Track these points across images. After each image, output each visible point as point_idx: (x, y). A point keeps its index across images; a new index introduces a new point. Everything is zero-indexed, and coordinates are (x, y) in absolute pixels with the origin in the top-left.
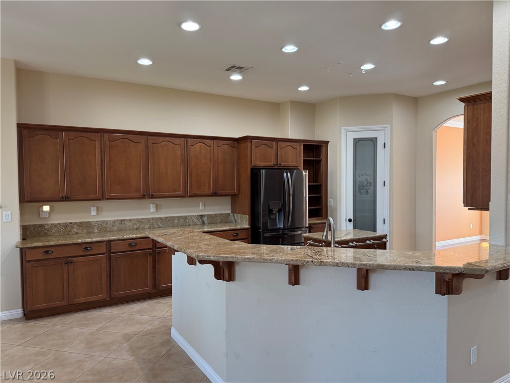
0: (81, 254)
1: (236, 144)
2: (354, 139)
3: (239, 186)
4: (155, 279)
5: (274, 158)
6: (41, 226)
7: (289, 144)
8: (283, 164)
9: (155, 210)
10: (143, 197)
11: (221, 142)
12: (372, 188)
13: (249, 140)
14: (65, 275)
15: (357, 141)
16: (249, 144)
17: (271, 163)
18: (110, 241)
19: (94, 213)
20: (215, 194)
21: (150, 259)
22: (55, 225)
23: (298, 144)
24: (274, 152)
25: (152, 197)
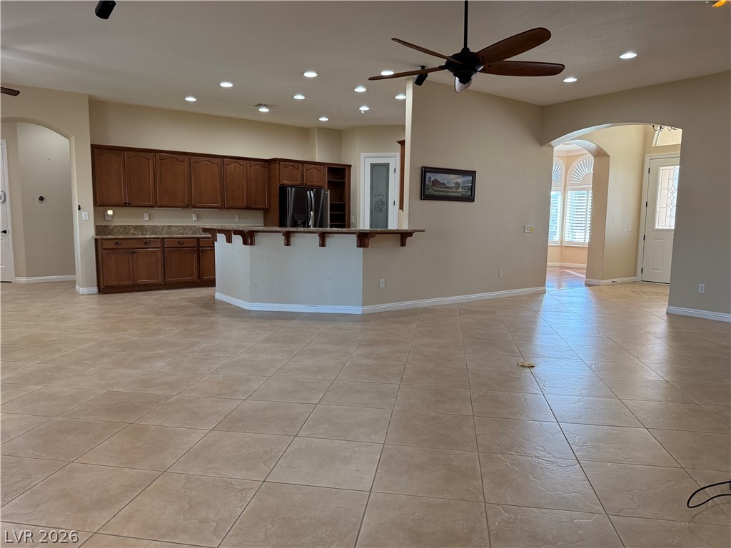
0: (142, 246)
1: (267, 165)
2: (371, 164)
3: (269, 202)
4: (199, 271)
5: (300, 178)
6: (106, 227)
7: (313, 166)
8: (308, 184)
9: (196, 219)
10: (187, 206)
11: (253, 163)
12: (385, 207)
13: (278, 162)
14: (131, 262)
15: (373, 166)
16: (277, 165)
17: (299, 182)
18: (163, 238)
19: (147, 218)
20: (248, 208)
21: (195, 255)
22: (117, 227)
23: (323, 167)
24: (300, 172)
25: (195, 207)
